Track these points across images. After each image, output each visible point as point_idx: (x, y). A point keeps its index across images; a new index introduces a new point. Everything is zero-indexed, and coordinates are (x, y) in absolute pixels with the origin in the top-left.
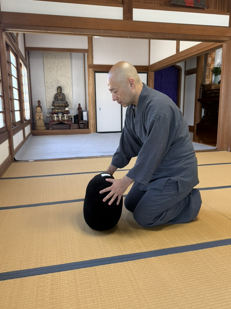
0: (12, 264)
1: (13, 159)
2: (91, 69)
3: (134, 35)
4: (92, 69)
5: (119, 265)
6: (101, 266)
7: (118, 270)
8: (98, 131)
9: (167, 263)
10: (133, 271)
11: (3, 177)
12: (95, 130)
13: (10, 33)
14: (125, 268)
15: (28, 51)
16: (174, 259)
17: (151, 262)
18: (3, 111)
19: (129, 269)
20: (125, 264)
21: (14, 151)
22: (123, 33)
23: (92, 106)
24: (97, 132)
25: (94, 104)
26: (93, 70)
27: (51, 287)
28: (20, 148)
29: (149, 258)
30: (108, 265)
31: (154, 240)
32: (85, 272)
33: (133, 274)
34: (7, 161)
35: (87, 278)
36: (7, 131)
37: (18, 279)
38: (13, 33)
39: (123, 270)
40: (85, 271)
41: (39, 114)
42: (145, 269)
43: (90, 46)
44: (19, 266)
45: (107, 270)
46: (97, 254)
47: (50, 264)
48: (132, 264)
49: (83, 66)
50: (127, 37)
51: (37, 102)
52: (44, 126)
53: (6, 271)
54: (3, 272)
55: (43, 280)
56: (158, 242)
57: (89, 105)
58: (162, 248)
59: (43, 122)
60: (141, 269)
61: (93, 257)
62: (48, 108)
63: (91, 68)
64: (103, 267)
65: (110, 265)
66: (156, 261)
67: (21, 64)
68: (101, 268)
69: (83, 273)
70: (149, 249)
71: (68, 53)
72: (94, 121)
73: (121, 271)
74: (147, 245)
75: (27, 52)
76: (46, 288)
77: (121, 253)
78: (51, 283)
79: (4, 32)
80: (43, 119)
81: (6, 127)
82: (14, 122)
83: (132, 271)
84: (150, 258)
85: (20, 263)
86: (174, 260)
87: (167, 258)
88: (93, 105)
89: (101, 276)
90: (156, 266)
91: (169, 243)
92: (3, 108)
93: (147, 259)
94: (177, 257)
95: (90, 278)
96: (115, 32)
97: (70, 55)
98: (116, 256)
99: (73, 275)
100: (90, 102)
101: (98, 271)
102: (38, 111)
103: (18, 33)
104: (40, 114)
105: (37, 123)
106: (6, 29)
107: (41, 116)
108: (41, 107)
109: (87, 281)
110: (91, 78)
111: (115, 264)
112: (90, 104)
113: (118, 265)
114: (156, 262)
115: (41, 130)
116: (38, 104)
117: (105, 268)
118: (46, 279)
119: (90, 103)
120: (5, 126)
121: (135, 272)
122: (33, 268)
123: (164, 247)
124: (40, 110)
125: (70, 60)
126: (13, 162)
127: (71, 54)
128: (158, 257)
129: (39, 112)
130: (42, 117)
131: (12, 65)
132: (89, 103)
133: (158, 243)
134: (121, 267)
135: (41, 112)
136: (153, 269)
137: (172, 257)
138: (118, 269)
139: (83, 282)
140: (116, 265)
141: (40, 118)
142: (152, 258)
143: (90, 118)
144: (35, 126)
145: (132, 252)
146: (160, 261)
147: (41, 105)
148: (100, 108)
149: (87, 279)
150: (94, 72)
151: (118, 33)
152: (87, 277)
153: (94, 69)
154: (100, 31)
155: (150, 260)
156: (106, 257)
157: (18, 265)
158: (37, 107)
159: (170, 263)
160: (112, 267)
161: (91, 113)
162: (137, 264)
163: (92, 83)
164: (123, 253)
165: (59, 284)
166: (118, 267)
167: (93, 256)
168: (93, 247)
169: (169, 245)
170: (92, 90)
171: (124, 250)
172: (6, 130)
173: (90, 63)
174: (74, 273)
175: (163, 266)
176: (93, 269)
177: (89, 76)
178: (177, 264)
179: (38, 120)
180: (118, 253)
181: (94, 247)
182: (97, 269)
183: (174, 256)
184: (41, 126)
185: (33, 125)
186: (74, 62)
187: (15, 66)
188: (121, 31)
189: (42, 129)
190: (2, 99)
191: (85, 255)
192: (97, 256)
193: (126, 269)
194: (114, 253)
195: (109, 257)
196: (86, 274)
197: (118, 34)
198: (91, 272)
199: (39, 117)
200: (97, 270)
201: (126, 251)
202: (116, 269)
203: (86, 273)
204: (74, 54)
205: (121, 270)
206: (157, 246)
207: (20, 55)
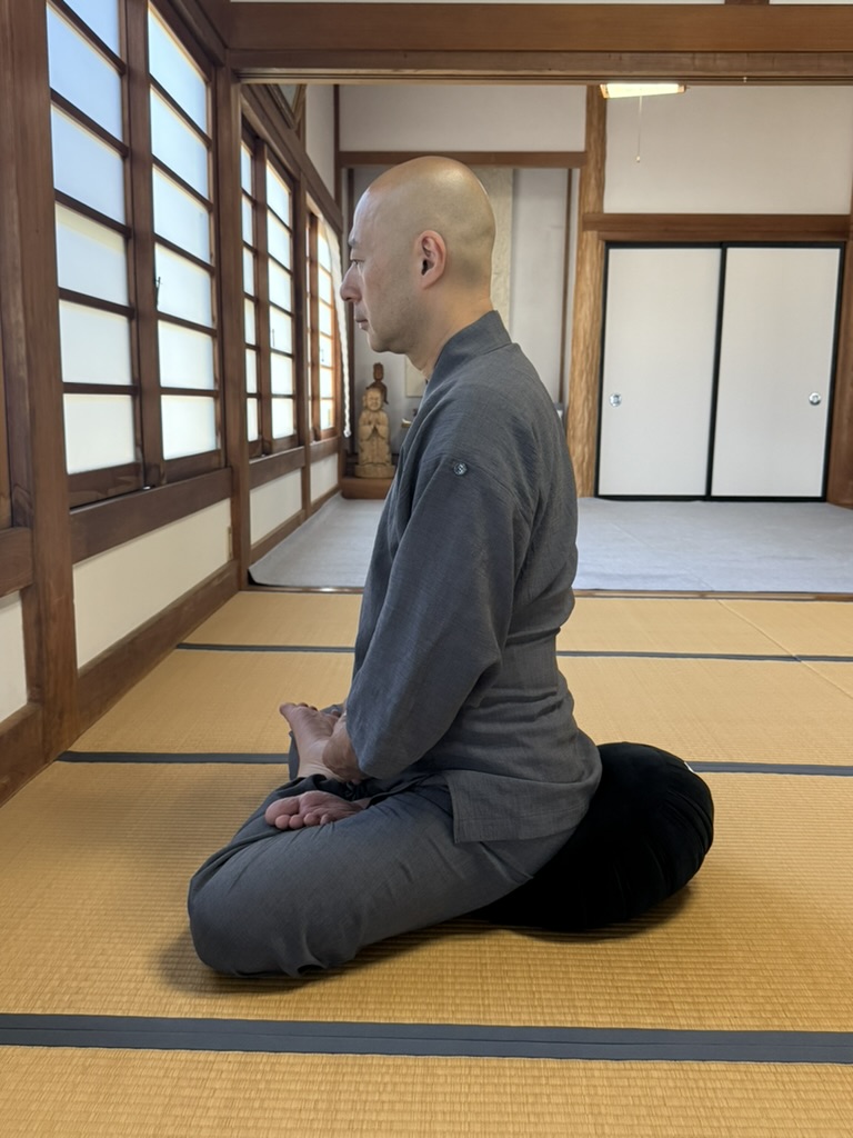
0: (104, 985)
1: (245, 576)
2: (589, 233)
3: (773, 70)
4: (595, 233)
5: (544, 1073)
6: (464, 1060)
7: (536, 1095)
8: (602, 492)
9: (780, 1105)
10: (603, 1111)
11: (187, 641)
12: (592, 484)
13: (265, 85)
14: (568, 1090)
15: (352, 166)
16: (825, 1091)
17: (701, 1084)
18: (217, 388)
19: (587, 1100)
20: (575, 1073)
21: (252, 548)
22: (721, 64)
23: (583, 384)
24: (597, 495)
25: (594, 378)
26: (599, 238)
27: (225, 1113)
28: (282, 539)
29: (695, 1065)
30: (494, 1061)
31: (744, 983)
32: (383, 1075)
33: (602, 1125)
34: (216, 583)
35: (383, 1102)
36: (226, 466)
37: (103, 1052)
38: (277, 85)
39: (560, 1100)
40: (384, 1070)
41: (372, 417)
42: (665, 1112)
43: (592, 140)
44: (125, 999)
45: (483, 1085)
46: (461, 1005)
47: (247, 1015)
48: (608, 1078)
49: (564, 224)
50: (736, 80)
51: (372, 370)
52: (388, 465)
53: (71, 1012)
54: (58, 1012)
55: (198, 1079)
56: (760, 993)
57: (573, 380)
58: (775, 1025)
59: (387, 449)
60: (644, 1111)
61: (440, 1016)
62: (409, 394)
63: (592, 229)
64: (470, 1067)
65: (506, 1062)
66: (727, 1084)
67: (313, 219)
68: (457, 1071)
69: (374, 1079)
70: (707, 1023)
71: (506, 172)
72: (586, 450)
73: (545, 1100)
74: (702, 1000)
75: (344, 172)
76: (201, 1117)
77: (569, 1018)
78: (227, 1098)
79: (239, 85)
80: (386, 436)
81: (222, 454)
82: (266, 438)
83: (600, 1113)
84: (703, 1066)
85: (135, 988)
86: (823, 1096)
87: (786, 1079)
88: (587, 382)
89: (447, 1108)
90: (721, 1108)
91: (817, 1008)
92: (215, 380)
93: (686, 1065)
94: (842, 1082)
95: (398, 1106)
96: (686, 59)
97: (511, 180)
98: (542, 1024)
99: (329, 1078)
100: (578, 367)
101: (442, 1080)
102: (369, 403)
103: (305, 85)
104: (376, 415)
105: (362, 451)
106: (246, 70)
107: (379, 423)
108: (383, 390)
109: (383, 1117)
110: (588, 268)
111: (527, 1062)
112: (577, 379)
113: (539, 1069)
114: (730, 1089)
115: (376, 478)
116: (375, 378)
117: (476, 1071)
118: (213, 1075)
119: (577, 373)
120: (219, 447)
121: (611, 1120)
122: (178, 1016)
123: (787, 1023)
124: (379, 402)
125: (510, 199)
126: (240, 590)
127: (515, 174)
128: (742, 1066)
129: (373, 408)
130: (383, 429)
131: (270, 216)
132: (572, 373)
133: (762, 1000)
134: (552, 1081)
135: (380, 409)
136: (704, 1123)
137: (814, 1078)
138: (537, 1090)
139: (363, 1121)
140: (532, 1068)
141: (375, 430)
142: (714, 1066)
143: (573, 437)
144: (357, 463)
145: (622, 1020)
146: (750, 1086)
147: (383, 381)
148: (617, 396)
149: (382, 1110)
150: (602, 245)
151: (697, 62)
152: (385, 1097)
153: (601, 233)
154: (621, 59)
155: (697, 1075)
156: (494, 1024)
157: (122, 995)
158: (368, 388)
159: (800, 1105)
160: (511, 1076)
161: (578, 417)
162: (632, 1082)
163: (591, 289)
164: (582, 1018)
165: (261, 1107)
166: (540, 1077)
167: (436, 1011)
168: (449, 967)
169: (811, 1015)
170: (589, 318)
171: (587, 1004)
172: (223, 465)
173: (589, 208)
174: (336, 1073)
175: (758, 1114)
176: (424, 1066)
177: (580, 261)
178: (835, 1116)
179: (368, 440)
180: (558, 1017)
181: (453, 970)
182: (440, 1072)
183: (827, 1073)
184: (376, 464)
185: (350, 460)
186: (527, 206)
187: (288, 224)
188: (712, 55)
189: (381, 476)
190: (214, 345)
191: (404, 1000)
192: (457, 1011)
193: (574, 1095)
194: (535, 1013)
195: (512, 1024)
196: (385, 1084)
197: (695, 70)
198: (409, 1080)
199: (372, 426)
200: (439, 1076)
201: (596, 1012)
202: (528, 1090)
203: (387, 1079)
204: (527, 174)
205: (548, 1096)
206: (751, 1012)
207: (308, 182)
